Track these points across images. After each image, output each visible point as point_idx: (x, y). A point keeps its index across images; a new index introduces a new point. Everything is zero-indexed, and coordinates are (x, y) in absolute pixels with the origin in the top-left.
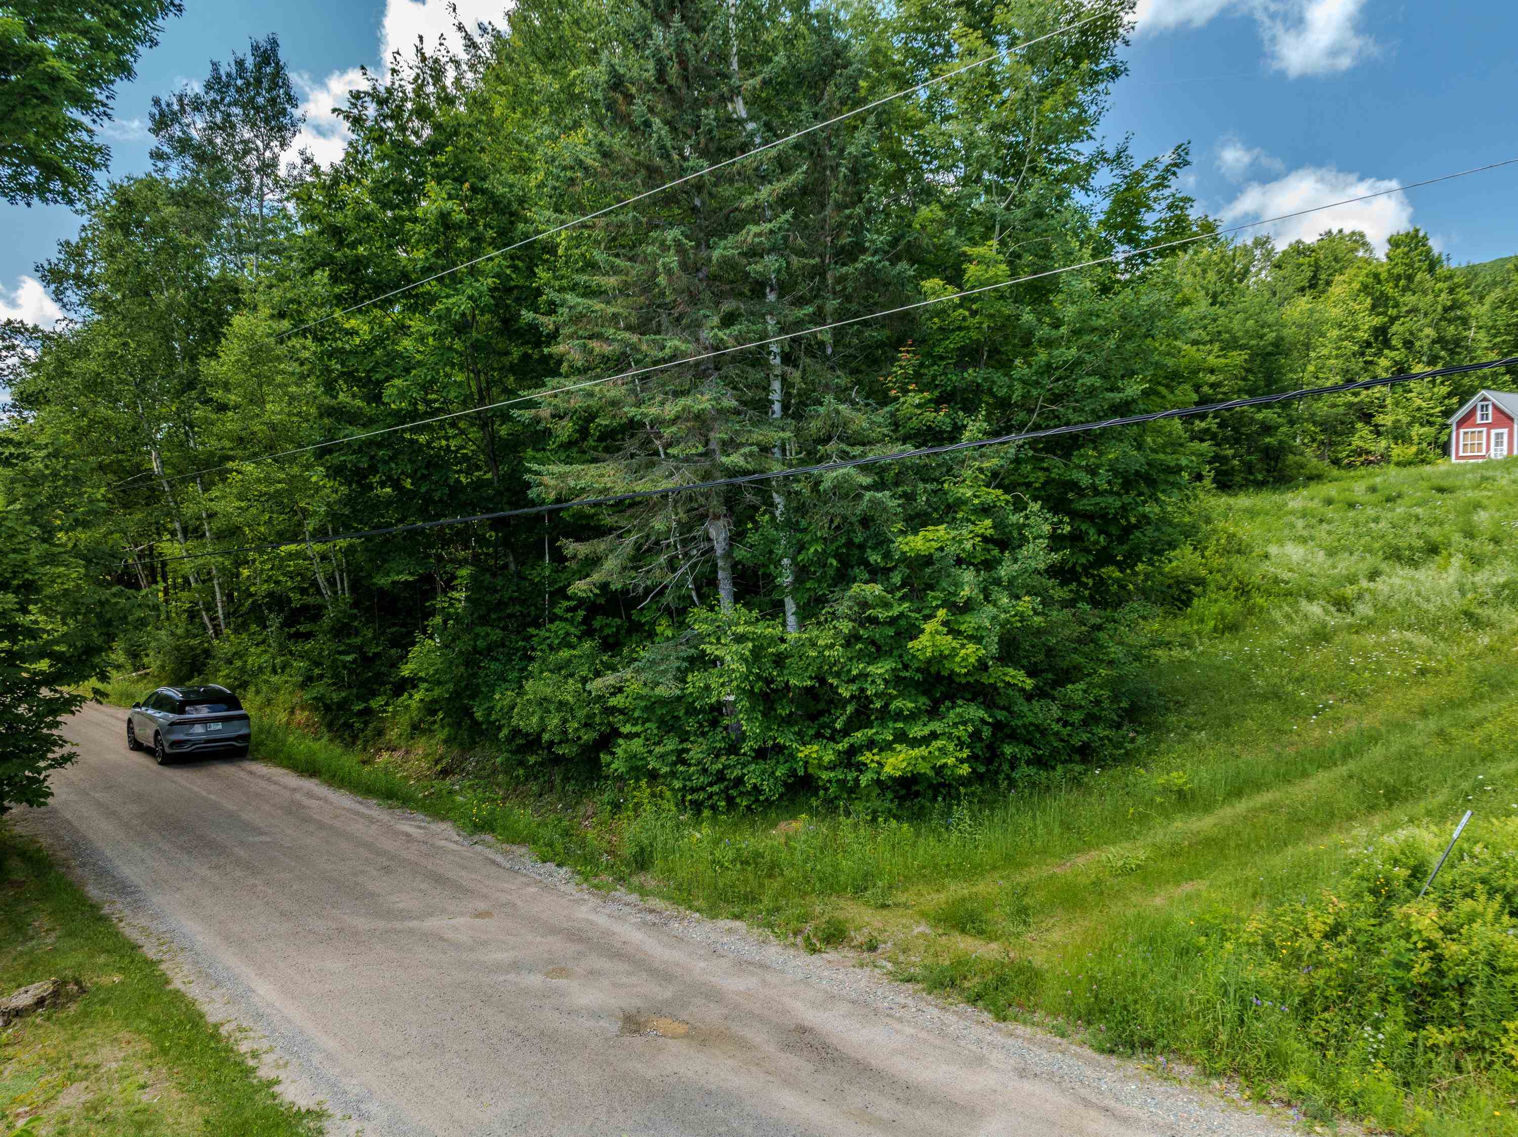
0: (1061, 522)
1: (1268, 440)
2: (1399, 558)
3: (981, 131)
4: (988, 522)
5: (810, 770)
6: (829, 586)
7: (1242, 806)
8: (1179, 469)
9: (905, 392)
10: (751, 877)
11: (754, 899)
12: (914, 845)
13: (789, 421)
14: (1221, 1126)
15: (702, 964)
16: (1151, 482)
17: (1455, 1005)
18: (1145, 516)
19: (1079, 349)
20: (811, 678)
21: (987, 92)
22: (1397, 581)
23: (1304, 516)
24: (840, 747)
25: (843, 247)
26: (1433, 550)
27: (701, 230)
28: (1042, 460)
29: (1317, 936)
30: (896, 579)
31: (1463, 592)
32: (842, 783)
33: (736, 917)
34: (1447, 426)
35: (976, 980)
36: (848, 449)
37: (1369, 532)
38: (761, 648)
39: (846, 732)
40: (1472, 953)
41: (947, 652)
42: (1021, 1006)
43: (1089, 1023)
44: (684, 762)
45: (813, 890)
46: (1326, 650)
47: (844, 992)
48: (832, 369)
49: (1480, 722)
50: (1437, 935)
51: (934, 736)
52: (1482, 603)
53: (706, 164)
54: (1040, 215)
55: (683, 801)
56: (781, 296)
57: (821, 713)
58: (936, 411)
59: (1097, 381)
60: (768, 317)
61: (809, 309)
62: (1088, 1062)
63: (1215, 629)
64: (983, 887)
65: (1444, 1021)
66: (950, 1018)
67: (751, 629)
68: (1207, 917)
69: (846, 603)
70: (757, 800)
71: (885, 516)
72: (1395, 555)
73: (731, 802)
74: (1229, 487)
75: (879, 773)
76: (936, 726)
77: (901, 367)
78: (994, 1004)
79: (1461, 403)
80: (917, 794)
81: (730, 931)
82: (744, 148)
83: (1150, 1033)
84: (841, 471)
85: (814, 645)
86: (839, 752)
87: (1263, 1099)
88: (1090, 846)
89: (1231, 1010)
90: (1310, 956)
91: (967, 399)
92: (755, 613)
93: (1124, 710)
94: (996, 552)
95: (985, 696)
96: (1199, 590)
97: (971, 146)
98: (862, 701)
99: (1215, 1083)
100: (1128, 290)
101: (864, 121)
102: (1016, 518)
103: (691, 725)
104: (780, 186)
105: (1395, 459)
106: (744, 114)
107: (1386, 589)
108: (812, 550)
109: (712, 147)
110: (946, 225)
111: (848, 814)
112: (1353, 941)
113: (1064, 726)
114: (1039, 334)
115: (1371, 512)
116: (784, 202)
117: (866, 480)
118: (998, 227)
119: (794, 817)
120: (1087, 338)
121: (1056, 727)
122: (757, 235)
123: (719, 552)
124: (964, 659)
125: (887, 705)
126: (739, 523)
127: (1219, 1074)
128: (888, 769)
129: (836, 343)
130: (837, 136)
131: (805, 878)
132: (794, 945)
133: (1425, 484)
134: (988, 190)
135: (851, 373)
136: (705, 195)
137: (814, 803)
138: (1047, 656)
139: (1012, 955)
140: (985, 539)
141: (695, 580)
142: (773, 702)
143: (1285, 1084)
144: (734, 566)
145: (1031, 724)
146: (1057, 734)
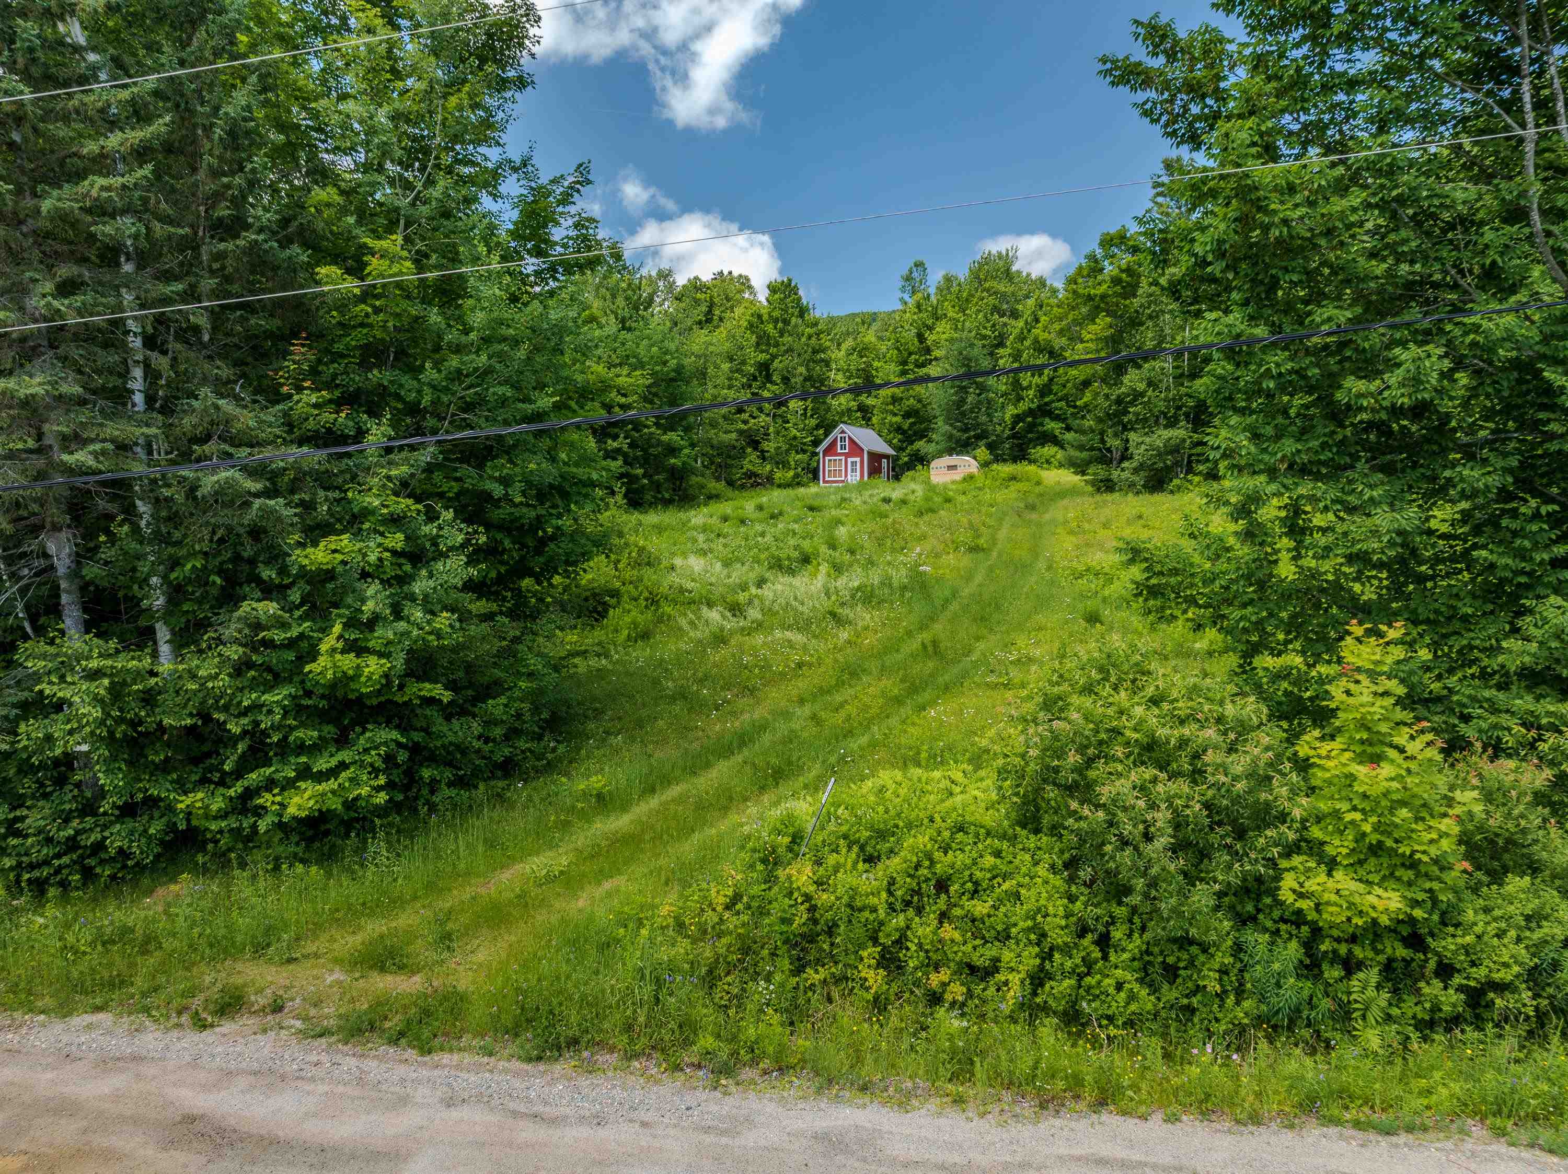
0: (476, 532)
1: (673, 461)
2: (780, 567)
3: (382, 117)
4: (400, 536)
5: (194, 822)
6: (212, 607)
7: (654, 802)
8: (593, 484)
9: (300, 389)
10: (117, 958)
11: (122, 982)
12: (325, 889)
13: (155, 415)
14: (641, 1102)
15: (49, 1075)
16: (565, 495)
17: (826, 947)
18: (558, 528)
19: (490, 358)
20: (191, 715)
21: (388, 76)
22: (779, 587)
23: (704, 531)
24: (232, 792)
25: (220, 219)
26: (806, 560)
27: (23, 172)
28: (456, 470)
29: (719, 908)
30: (295, 596)
31: (828, 594)
32: (236, 833)
33: (98, 1009)
34: (817, 454)
35: (398, 1017)
36: (231, 450)
37: (757, 545)
38: (124, 684)
39: (238, 774)
40: (838, 899)
41: (351, 672)
42: (446, 1034)
43: (517, 1035)
44: (18, 834)
45: (203, 958)
46: (724, 652)
47: (244, 1065)
48: (210, 358)
49: (841, 705)
50: (812, 888)
51: (343, 766)
52: (843, 604)
53: (27, 90)
54: (447, 214)
55: (18, 881)
56: (140, 267)
57: (208, 755)
58: (337, 413)
59: (508, 391)
60: (123, 291)
61: (179, 287)
62: (516, 1074)
63: (629, 638)
64: (405, 920)
65: (819, 962)
66: (370, 1064)
67: (109, 662)
68: (626, 909)
69: (233, 626)
70: (125, 867)
71: (279, 527)
72: (778, 565)
73: (88, 875)
74: (641, 505)
75: (281, 816)
76: (345, 755)
77: (294, 362)
78: (418, 1038)
79: (826, 436)
80: (327, 833)
81: (90, 1027)
82: (82, 80)
83: (574, 1032)
84: (224, 475)
85: (193, 676)
86: (231, 798)
87: (678, 1068)
88: (513, 859)
89: (648, 989)
90: (713, 927)
91: (373, 402)
92: (113, 644)
93: (545, 721)
94: (408, 568)
95: (401, 719)
96: (613, 601)
97: (372, 131)
98: (256, 736)
99: (636, 1064)
100: (536, 303)
101: (244, 80)
102: (429, 529)
103: (26, 786)
104: (136, 135)
105: (777, 481)
106: (82, 41)
107: (771, 595)
108: (189, 566)
109: (36, 71)
110: (344, 211)
111: (243, 865)
112: (749, 907)
113: (486, 742)
114: (448, 337)
115: (759, 528)
116: (141, 154)
117: (256, 486)
118: (402, 222)
119: (173, 880)
120: (497, 347)
121: (477, 744)
122: (103, 188)
123: (61, 571)
124: (369, 678)
125: (285, 738)
126: (89, 535)
127: (636, 1056)
128: (292, 810)
129: (215, 329)
130: (211, 92)
131: (190, 946)
132: (178, 1026)
133: (799, 504)
134: (392, 182)
135: (235, 366)
136: (27, 129)
137: (200, 859)
138: (467, 673)
139: (435, 984)
140: (394, 553)
141: (27, 608)
142: (142, 748)
143: (695, 1048)
144: (84, 588)
145: (451, 743)
146: (479, 751)
